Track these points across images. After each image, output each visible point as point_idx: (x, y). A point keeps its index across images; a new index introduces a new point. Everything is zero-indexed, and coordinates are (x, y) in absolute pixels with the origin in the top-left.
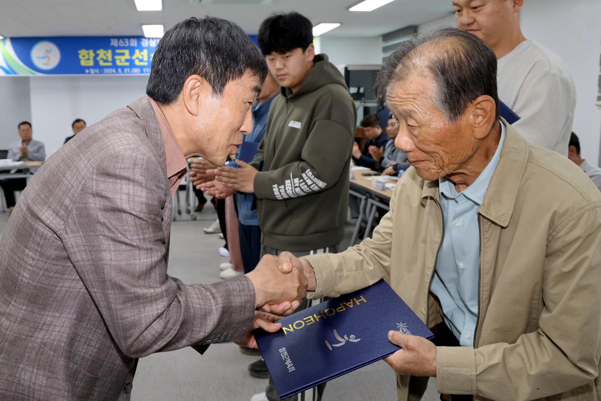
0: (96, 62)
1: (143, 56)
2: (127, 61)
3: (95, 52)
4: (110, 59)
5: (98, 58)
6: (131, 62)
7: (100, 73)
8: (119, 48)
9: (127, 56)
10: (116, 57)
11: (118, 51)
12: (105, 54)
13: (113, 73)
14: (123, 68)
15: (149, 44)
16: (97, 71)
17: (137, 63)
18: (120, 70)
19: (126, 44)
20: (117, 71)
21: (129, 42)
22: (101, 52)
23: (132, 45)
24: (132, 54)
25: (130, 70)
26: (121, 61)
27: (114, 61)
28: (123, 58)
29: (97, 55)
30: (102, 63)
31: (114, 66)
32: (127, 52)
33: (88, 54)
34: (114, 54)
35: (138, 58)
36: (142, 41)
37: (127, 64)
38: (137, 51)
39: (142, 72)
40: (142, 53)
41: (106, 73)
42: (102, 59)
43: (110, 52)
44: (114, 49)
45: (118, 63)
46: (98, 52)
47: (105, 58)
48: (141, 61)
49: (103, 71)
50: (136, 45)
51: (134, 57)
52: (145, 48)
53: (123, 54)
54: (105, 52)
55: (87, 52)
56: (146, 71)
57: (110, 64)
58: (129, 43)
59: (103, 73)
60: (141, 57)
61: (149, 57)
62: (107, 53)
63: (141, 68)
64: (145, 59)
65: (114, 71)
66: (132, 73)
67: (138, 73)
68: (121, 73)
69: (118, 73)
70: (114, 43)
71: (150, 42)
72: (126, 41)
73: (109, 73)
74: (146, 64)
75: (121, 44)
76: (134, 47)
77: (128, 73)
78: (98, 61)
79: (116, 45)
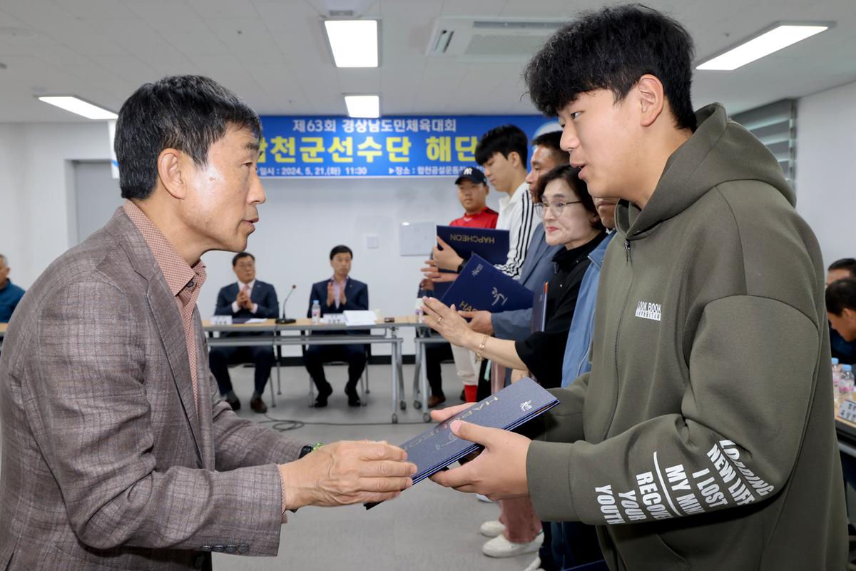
1: (345, 147)
2: (319, 155)
3: (268, 141)
4: (292, 152)
5: (274, 151)
6: (326, 157)
7: (276, 175)
8: (308, 134)
9: (320, 148)
10: (302, 149)
11: (305, 140)
12: (284, 145)
13: (297, 175)
14: (313, 166)
15: (355, 128)
16: (271, 171)
17: (336, 158)
18: (308, 170)
19: (318, 128)
20: (303, 171)
21: (323, 125)
22: (278, 141)
23: (328, 129)
24: (328, 144)
25: (325, 171)
26: (310, 154)
27: (298, 155)
28: (313, 151)
29: (271, 146)
30: (279, 159)
31: (299, 163)
32: (319, 141)
34: (299, 144)
35: (337, 151)
36: (345, 123)
37: (320, 160)
38: (336, 140)
39: (343, 173)
40: (344, 143)
41: (287, 175)
42: (279, 152)
43: (292, 140)
44: (298, 136)
45: (305, 159)
46: (273, 141)
47: (285, 151)
48: (343, 155)
49: (281, 171)
50: (334, 130)
51: (331, 150)
52: (349, 135)
53: (314, 145)
54: (285, 140)
56: (350, 171)
57: (293, 160)
58: (324, 127)
59: (281, 175)
60: (342, 150)
61: (355, 149)
62: (288, 142)
63: (343, 166)
64: (350, 152)
65: (299, 171)
66: (327, 175)
67: (337, 175)
68: (310, 175)
69: (305, 175)
70: (299, 127)
71: (356, 125)
72: (318, 123)
73: (291, 175)
74: (350, 160)
75: (311, 127)
76: (331, 132)
77: (321, 175)
78: (273, 156)
79: (302, 129)
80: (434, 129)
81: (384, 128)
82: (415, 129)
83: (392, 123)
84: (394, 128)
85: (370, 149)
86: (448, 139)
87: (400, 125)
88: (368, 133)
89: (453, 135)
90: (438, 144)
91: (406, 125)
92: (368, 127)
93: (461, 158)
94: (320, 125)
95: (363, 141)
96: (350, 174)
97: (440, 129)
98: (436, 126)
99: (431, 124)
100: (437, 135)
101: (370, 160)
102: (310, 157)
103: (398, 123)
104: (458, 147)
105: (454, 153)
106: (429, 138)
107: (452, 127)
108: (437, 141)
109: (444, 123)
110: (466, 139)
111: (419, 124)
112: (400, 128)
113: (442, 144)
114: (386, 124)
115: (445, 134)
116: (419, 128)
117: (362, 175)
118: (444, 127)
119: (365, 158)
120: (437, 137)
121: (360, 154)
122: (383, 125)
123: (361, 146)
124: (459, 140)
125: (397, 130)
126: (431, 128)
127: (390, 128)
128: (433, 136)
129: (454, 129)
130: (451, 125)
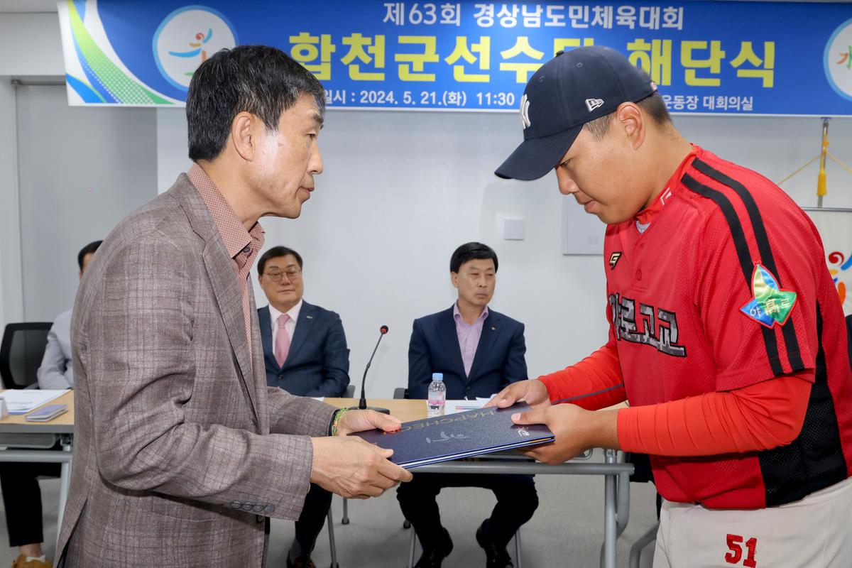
0: (339, 69)
1: (477, 54)
2: (428, 68)
3: (336, 41)
4: (380, 63)
5: (346, 60)
6: (441, 70)
7: (349, 103)
8: (409, 29)
9: (431, 56)
10: (399, 57)
11: (403, 40)
12: (365, 48)
13: (388, 104)
14: (417, 88)
15: (497, 20)
16: (341, 96)
17: (459, 74)
18: (407, 94)
19: (430, 18)
20: (399, 97)
21: (438, 12)
22: (356, 41)
23: (447, 20)
24: (445, 47)
25: (439, 98)
26: (412, 68)
27: (391, 68)
28: (418, 61)
29: (343, 50)
30: (355, 74)
31: (392, 82)
32: (430, 42)
33: (318, 46)
34: (392, 48)
35: (461, 61)
36: (479, 10)
37: (431, 78)
38: (461, 41)
39: (472, 103)
40: (475, 47)
41: (369, 105)
42: (357, 61)
43: (380, 39)
44: (392, 32)
45: (404, 74)
46: (346, 41)
47: (367, 60)
48: (472, 69)
49: (358, 97)
50: (458, 22)
51: (450, 60)
52: (485, 32)
53: (420, 49)
54: (368, 41)
55: (315, 40)
56: (485, 99)
57: (380, 77)
58: (440, 17)
59: (358, 104)
60: (471, 59)
61: (496, 58)
62: (373, 44)
63: (471, 89)
64: (485, 64)
65: (390, 97)
66: (443, 106)
67: (460, 107)
68: (410, 105)
69: (402, 105)
70: (394, 15)
71: (499, 15)
72: (430, 9)
73: (376, 105)
74: (485, 79)
75: (416, 17)
76: (452, 27)
77: (430, 105)
78: (346, 69)
79: (400, 21)
80: (642, 24)
81: (551, 20)
82: (608, 24)
83: (565, 12)
84: (568, 21)
85: (522, 58)
86: (668, 44)
87: (579, 16)
88: (520, 30)
89: (676, 37)
90: (649, 53)
91: (592, 15)
92: (520, 18)
93: (691, 79)
94: (432, 13)
95: (512, 44)
96: (485, 105)
97: (653, 24)
98: (647, 20)
99: (637, 14)
100: (648, 35)
101: (522, 79)
102: (411, 71)
103: (576, 12)
104: (686, 60)
105: (678, 70)
106: (633, 41)
107: (676, 22)
108: (647, 47)
109: (662, 14)
110: (702, 45)
111: (615, 14)
112: (580, 21)
113: (655, 52)
114: (554, 12)
115: (662, 34)
116: (615, 21)
117: (506, 106)
118: (662, 21)
119: (513, 74)
120: (648, 41)
121: (504, 67)
122: (549, 15)
123: (506, 54)
124: (687, 47)
125: (574, 25)
126: (637, 22)
127: (559, 21)
128: (640, 37)
129: (680, 26)
130: (674, 19)
